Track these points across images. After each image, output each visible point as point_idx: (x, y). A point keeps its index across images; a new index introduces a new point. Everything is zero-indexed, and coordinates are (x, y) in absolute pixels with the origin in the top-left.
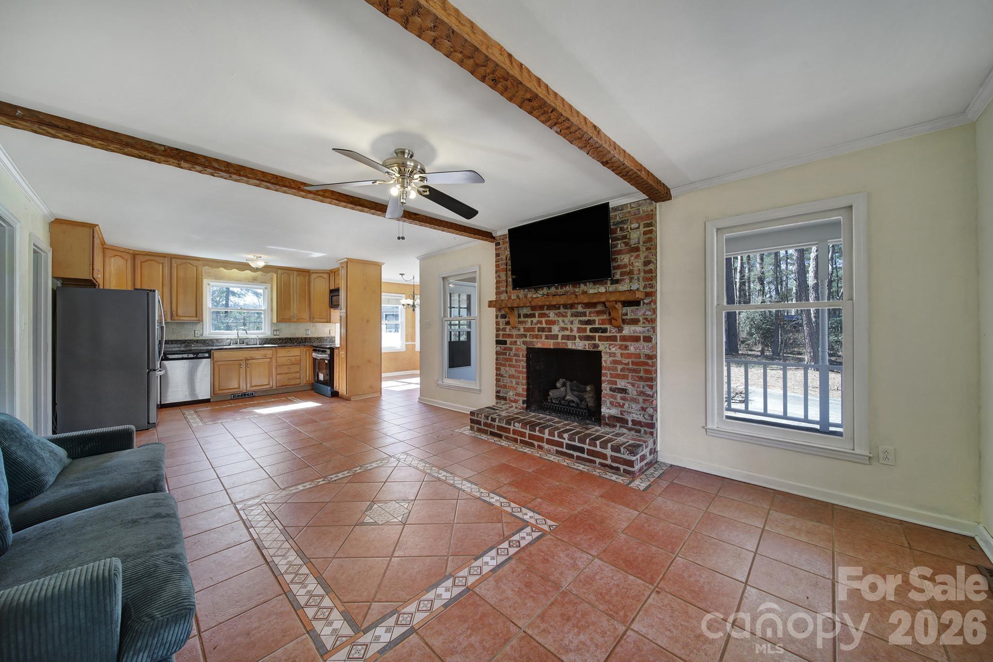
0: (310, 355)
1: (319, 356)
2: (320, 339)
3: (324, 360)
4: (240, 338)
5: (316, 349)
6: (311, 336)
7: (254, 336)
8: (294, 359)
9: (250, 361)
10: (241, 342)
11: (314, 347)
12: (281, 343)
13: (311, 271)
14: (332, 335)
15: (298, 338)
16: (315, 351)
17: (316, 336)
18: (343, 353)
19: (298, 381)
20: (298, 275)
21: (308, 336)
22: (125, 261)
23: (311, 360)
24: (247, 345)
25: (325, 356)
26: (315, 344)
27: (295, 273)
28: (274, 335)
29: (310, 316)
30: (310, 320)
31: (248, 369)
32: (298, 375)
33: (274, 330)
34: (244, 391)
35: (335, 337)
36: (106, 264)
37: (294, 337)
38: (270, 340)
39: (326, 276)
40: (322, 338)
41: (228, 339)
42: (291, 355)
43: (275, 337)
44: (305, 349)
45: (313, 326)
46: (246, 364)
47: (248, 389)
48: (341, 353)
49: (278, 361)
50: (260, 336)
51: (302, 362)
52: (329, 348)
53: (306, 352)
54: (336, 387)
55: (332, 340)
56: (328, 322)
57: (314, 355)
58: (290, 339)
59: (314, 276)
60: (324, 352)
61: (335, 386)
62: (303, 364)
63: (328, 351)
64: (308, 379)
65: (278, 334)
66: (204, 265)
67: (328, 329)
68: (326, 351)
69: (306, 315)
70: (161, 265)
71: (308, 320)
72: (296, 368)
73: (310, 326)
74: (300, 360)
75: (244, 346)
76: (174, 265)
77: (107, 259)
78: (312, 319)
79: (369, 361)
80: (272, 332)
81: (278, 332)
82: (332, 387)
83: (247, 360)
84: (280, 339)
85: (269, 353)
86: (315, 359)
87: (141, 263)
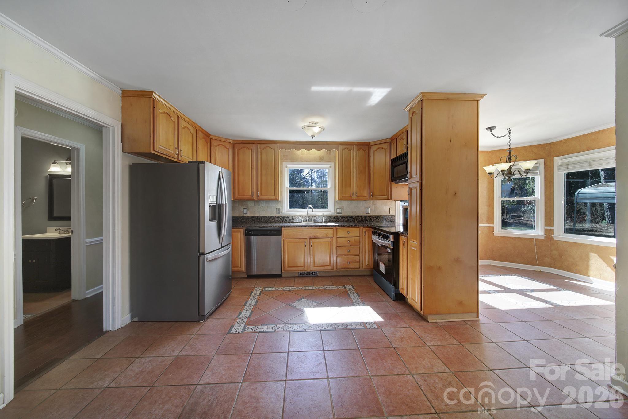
0: (370, 238)
1: (381, 242)
2: (379, 218)
3: (385, 247)
4: (309, 215)
5: (377, 232)
6: (370, 214)
7: (320, 214)
8: (354, 240)
9: (313, 240)
10: (310, 220)
11: (373, 228)
12: (343, 221)
13: (371, 144)
14: (392, 213)
15: (358, 217)
16: (374, 233)
17: (375, 214)
18: (414, 243)
19: (357, 265)
20: (358, 150)
21: (368, 215)
22: (227, 150)
23: (371, 244)
24: (315, 222)
25: (388, 243)
26: (375, 224)
27: (356, 147)
28: (338, 213)
29: (370, 194)
30: (370, 197)
31: (311, 248)
32: (357, 258)
33: (338, 208)
34: (309, 271)
35: (394, 216)
36: (212, 152)
37: (355, 215)
38: (334, 218)
39: (386, 146)
40: (381, 216)
41: (300, 216)
42: (351, 235)
43: (338, 215)
44: (364, 230)
45: (373, 204)
46: (310, 243)
47: (311, 269)
48: (410, 242)
49: (338, 241)
50: (326, 214)
51: (361, 243)
52: (393, 233)
53: (365, 233)
54: (403, 289)
55: (391, 220)
56: (388, 199)
57: (374, 238)
58: (351, 217)
59: (373, 148)
60: (386, 237)
61: (400, 287)
62: (362, 245)
63: (391, 238)
64: (367, 264)
65: (340, 211)
66: (280, 148)
67: (388, 207)
68: (388, 237)
69: (366, 193)
70: (251, 151)
71: (368, 197)
72: (354, 250)
73: (369, 203)
74: (360, 242)
75: (312, 224)
76: (259, 150)
77: (212, 148)
78: (372, 197)
79: (458, 260)
80: (336, 210)
81: (340, 210)
82: (397, 287)
83: (311, 238)
84: (342, 217)
85: (330, 232)
86: (374, 244)
87: (238, 150)
